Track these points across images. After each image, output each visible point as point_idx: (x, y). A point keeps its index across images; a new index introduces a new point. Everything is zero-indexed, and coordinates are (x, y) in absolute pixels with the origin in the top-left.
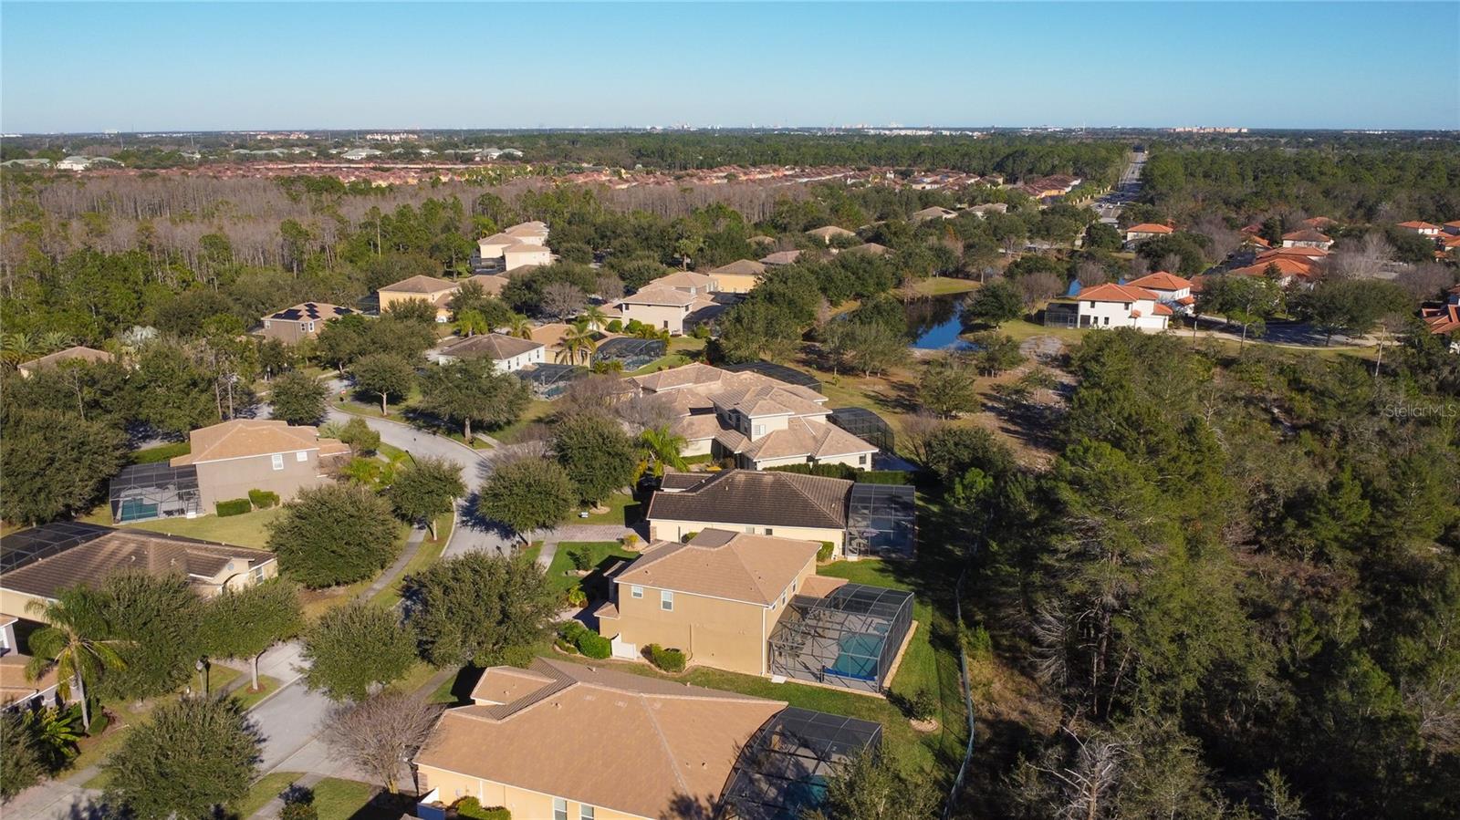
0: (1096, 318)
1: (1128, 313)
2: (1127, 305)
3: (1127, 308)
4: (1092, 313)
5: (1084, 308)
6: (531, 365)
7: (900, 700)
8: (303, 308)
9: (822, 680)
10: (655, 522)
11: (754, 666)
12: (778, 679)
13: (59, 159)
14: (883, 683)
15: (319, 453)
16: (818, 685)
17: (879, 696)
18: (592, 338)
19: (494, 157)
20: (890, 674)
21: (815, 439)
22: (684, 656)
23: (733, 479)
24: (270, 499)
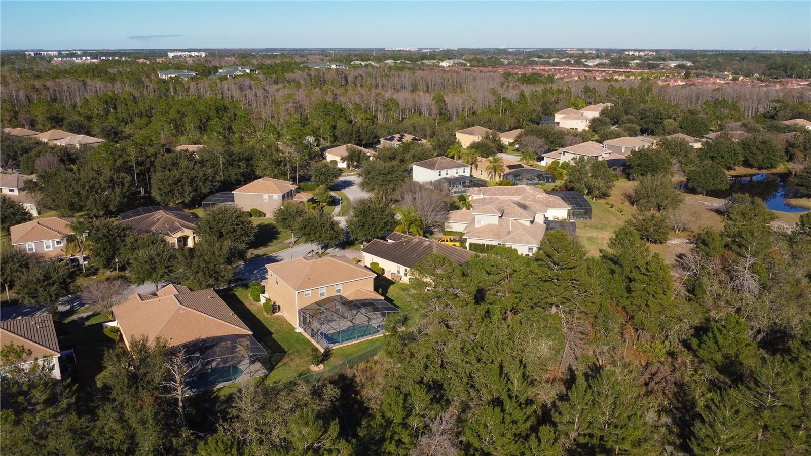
6: (457, 176)
7: (327, 355)
8: (397, 136)
9: (312, 336)
10: (364, 254)
11: (295, 321)
12: (299, 330)
13: (442, 61)
14: (335, 347)
15: (283, 196)
16: (309, 337)
17: (322, 351)
18: (510, 167)
19: (672, 67)
20: (345, 344)
21: (509, 233)
22: (279, 309)
23: (412, 239)
24: (260, 214)
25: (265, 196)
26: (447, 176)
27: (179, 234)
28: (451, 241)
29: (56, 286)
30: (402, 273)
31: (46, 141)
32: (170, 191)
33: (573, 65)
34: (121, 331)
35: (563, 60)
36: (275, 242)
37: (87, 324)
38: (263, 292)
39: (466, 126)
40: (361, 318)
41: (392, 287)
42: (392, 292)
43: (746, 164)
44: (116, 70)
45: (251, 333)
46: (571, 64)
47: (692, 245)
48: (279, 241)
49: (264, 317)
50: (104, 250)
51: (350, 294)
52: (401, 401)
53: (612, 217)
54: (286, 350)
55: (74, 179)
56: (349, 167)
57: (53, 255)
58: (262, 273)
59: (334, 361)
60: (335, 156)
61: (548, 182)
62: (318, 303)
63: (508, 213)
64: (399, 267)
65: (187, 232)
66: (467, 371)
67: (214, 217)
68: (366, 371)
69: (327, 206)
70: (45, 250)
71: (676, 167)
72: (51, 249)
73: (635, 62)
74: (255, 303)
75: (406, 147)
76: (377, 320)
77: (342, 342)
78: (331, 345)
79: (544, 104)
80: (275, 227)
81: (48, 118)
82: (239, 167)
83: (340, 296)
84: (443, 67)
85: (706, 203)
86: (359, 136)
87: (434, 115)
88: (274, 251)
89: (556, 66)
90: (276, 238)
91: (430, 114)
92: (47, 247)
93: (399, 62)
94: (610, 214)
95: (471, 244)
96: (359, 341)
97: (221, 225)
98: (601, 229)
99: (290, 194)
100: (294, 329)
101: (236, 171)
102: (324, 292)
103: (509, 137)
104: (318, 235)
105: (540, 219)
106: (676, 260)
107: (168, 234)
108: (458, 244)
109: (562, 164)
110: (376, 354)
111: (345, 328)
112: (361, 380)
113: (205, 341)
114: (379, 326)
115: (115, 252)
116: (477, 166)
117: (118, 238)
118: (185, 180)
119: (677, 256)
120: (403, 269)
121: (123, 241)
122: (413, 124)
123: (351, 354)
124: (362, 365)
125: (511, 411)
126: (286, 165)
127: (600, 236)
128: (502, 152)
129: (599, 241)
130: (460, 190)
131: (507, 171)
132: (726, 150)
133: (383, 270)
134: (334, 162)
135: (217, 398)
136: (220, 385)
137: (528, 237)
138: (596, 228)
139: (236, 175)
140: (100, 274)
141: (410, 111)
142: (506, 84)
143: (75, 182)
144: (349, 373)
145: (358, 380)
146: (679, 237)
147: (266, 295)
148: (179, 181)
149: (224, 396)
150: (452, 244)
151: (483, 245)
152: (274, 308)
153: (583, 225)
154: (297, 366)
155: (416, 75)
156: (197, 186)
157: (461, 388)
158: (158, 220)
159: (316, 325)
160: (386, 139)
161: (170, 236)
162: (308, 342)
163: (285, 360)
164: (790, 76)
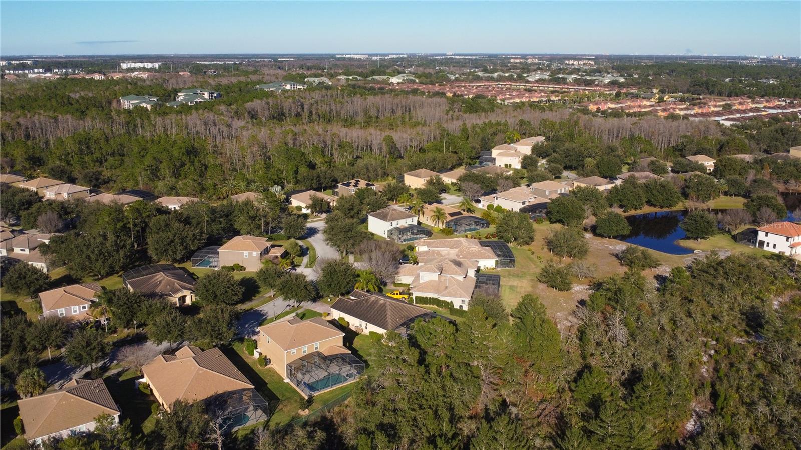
0: (768, 243)
1: (789, 244)
2: (788, 238)
3: (787, 241)
4: (766, 240)
5: (761, 236)
6: (406, 225)
7: (310, 401)
8: (353, 181)
9: (298, 386)
10: (332, 310)
11: (283, 373)
12: (287, 381)
13: (393, 76)
14: (316, 394)
15: (261, 254)
16: (295, 387)
17: (307, 398)
18: (451, 215)
19: (606, 82)
20: (323, 392)
21: (446, 288)
22: (270, 362)
23: (370, 298)
24: (242, 268)
25: (246, 253)
26: (398, 226)
27: (180, 295)
28: (401, 294)
29: (96, 351)
30: (363, 327)
31: (34, 189)
32: (165, 251)
33: (515, 80)
34: (152, 386)
35: (506, 74)
36: (258, 296)
37: (121, 379)
38: (257, 349)
39: (413, 168)
40: (334, 369)
41: (356, 340)
42: (357, 344)
43: (649, 203)
44: (78, 95)
45: (253, 387)
46: (513, 79)
47: (590, 292)
48: (260, 295)
49: (258, 369)
50: (125, 315)
51: (326, 350)
52: (370, 444)
53: (532, 264)
54: (280, 398)
55: (84, 245)
56: (313, 212)
57: (81, 318)
58: (251, 327)
59: (316, 406)
60: (300, 202)
61: (483, 227)
62: (302, 359)
63: (445, 271)
64: (361, 322)
65: (187, 293)
66: (412, 416)
67: (209, 281)
68: (340, 414)
69: (297, 257)
70: (73, 314)
71: (588, 212)
72: (78, 313)
73: (573, 76)
74: (249, 357)
75: (361, 194)
76: (346, 370)
77: (321, 389)
78: (313, 393)
79: (483, 139)
80: (255, 282)
81: (27, 159)
82: (221, 223)
83: (318, 352)
84: (393, 83)
85: (610, 247)
86: (319, 181)
87: (384, 154)
88: (258, 306)
89: (499, 81)
90: (259, 293)
91: (381, 152)
92: (74, 312)
93: (351, 77)
94: (530, 262)
95: (416, 298)
96: (333, 389)
97: (215, 289)
98: (521, 277)
99: (266, 251)
100: (283, 379)
101: (219, 226)
102: (306, 350)
103: (451, 177)
104: (294, 293)
105: (471, 273)
106: (577, 306)
107: (170, 295)
108: (406, 297)
109: (496, 207)
110: (346, 400)
111: (322, 377)
112: (337, 421)
113: (222, 396)
114: (347, 376)
115: (133, 315)
116: (423, 213)
117: (135, 305)
118: (177, 240)
119: (578, 302)
120: (364, 323)
121: (139, 306)
122: (366, 165)
123: (328, 400)
124: (337, 409)
125: (441, 446)
126: (260, 219)
127: (519, 285)
128: (445, 192)
129: (518, 290)
130: (409, 238)
131: (449, 218)
132: (631, 194)
133: (348, 323)
134: (299, 208)
135: (236, 438)
136: (236, 429)
137: (461, 291)
138: (517, 276)
139: (218, 230)
140: (119, 332)
141: (362, 148)
142: (451, 112)
143: (86, 247)
144: (329, 415)
145: (335, 420)
146: (582, 284)
147: (259, 350)
148: (172, 242)
149: (242, 436)
150: (401, 296)
151: (426, 298)
152: (265, 361)
153: (506, 274)
154: (289, 411)
155: (368, 100)
156: (187, 244)
157: (408, 430)
158: (160, 282)
159: (300, 376)
160: (343, 184)
161: (172, 297)
162: (295, 391)
163: (281, 407)
164: (712, 93)
